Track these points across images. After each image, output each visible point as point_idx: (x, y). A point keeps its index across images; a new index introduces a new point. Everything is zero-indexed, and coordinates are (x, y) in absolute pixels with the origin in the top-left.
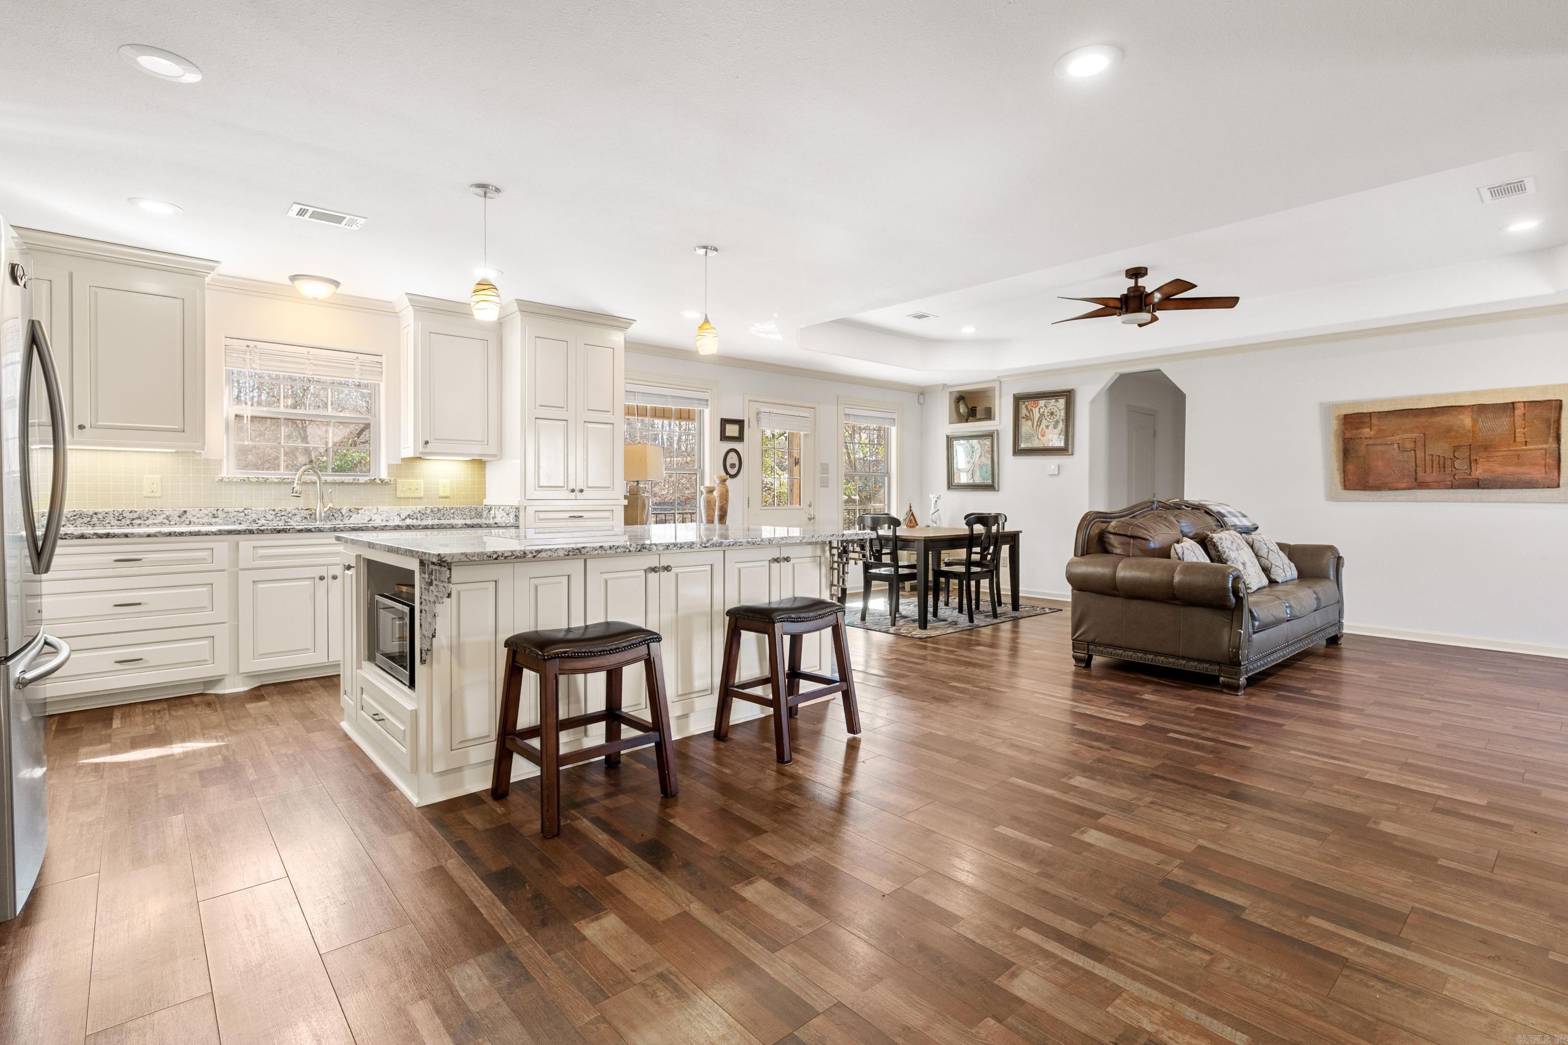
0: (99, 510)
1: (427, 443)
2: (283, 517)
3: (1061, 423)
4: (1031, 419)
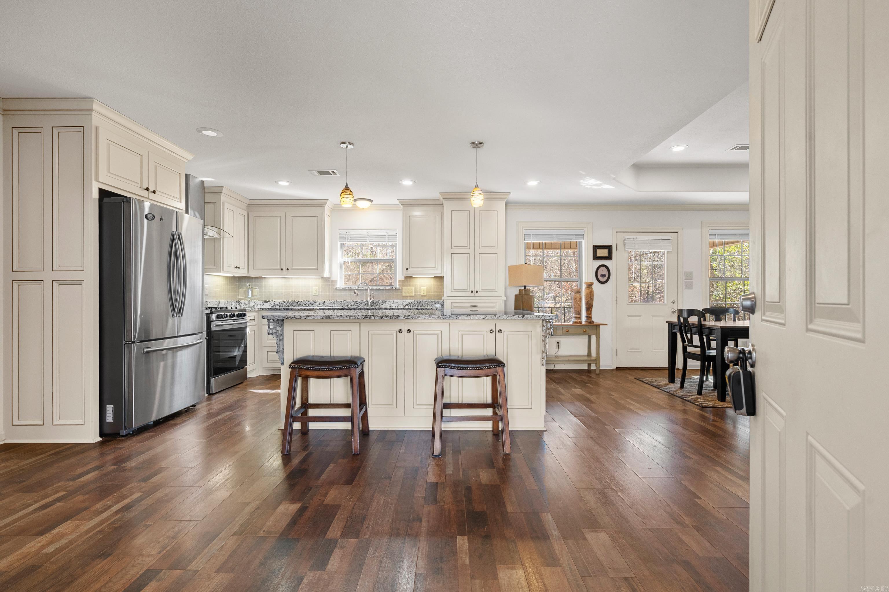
0: (299, 300)
1: (407, 269)
2: (357, 304)
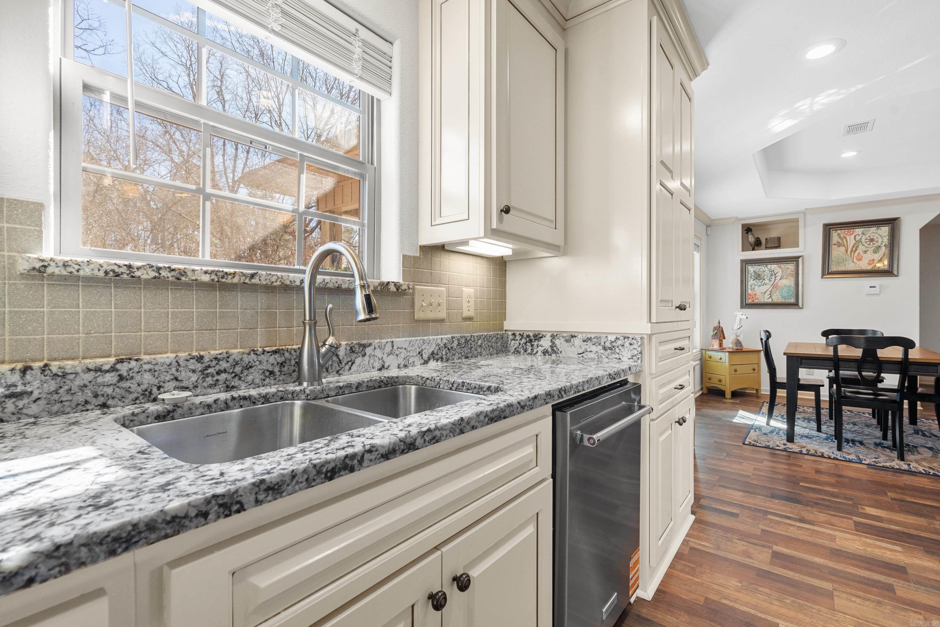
3: (883, 248)
4: (844, 246)
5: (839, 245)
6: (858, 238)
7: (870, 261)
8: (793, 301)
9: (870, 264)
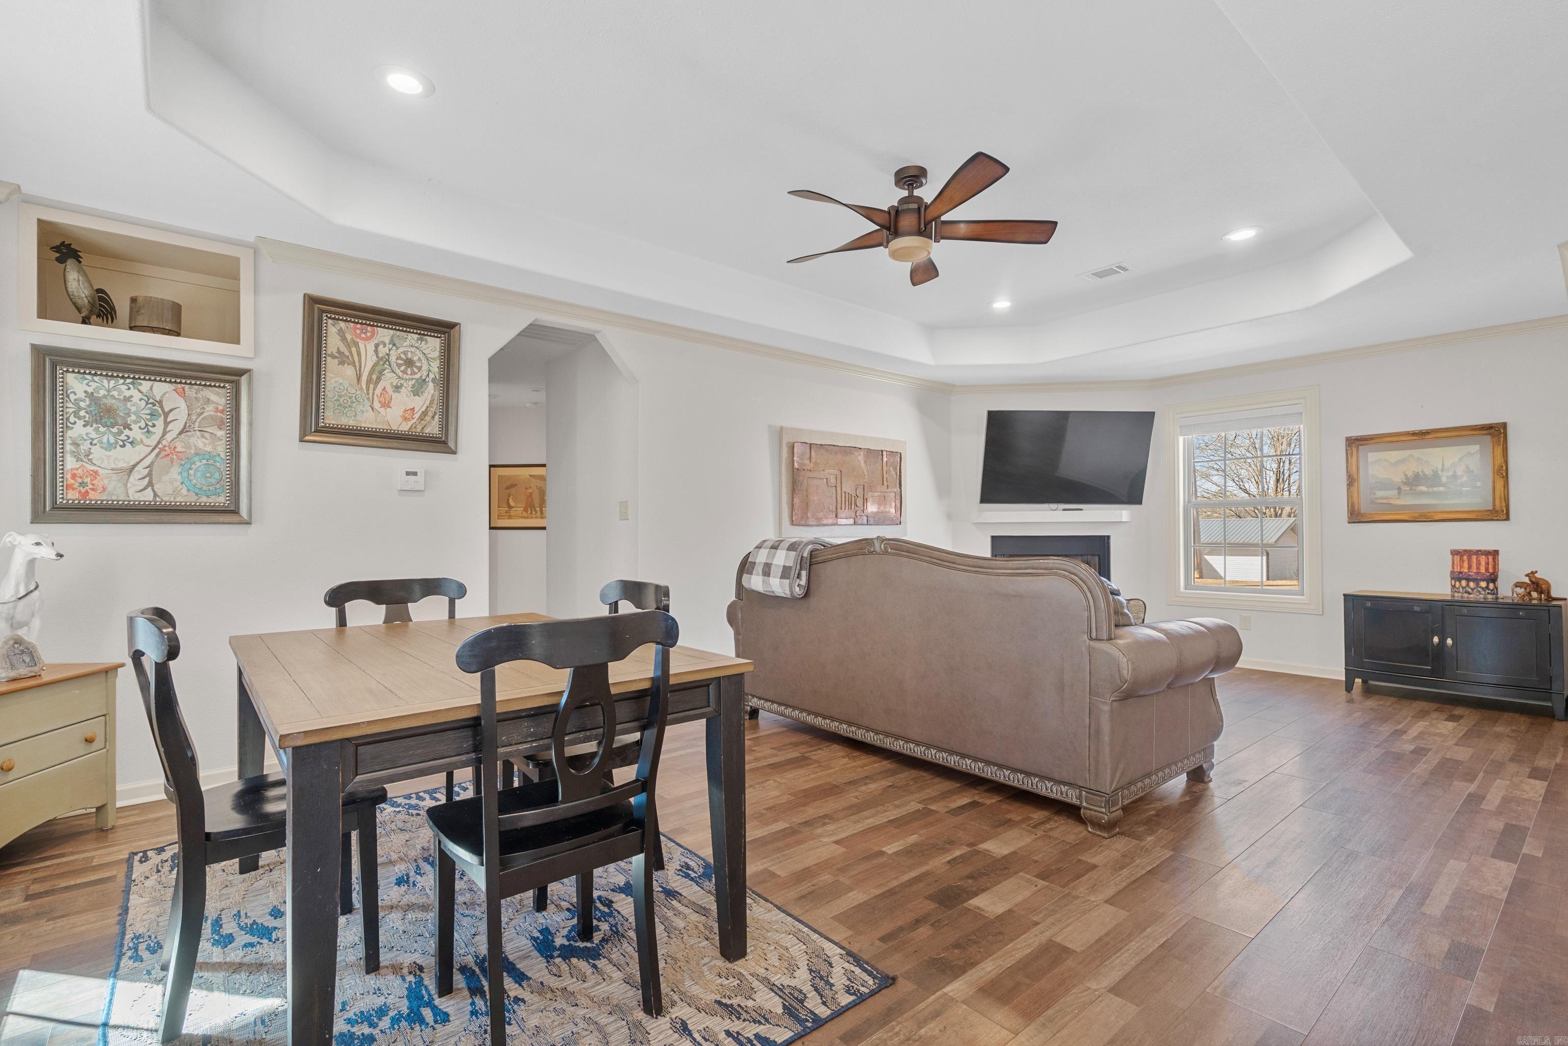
3: (431, 385)
4: (354, 364)
5: (343, 359)
6: (383, 351)
7: (406, 411)
8: (221, 500)
9: (406, 419)
